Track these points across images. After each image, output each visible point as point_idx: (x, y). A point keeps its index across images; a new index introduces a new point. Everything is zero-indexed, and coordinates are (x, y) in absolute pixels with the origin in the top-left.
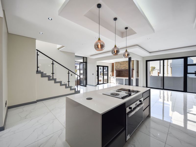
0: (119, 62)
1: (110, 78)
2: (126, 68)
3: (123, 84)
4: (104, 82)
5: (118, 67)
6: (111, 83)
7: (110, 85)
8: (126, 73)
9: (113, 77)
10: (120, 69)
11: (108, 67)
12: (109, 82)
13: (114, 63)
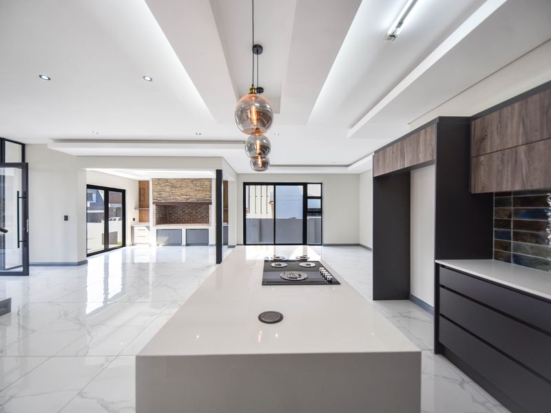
0: (167, 180)
1: (132, 228)
2: (188, 199)
3: (180, 244)
4: (111, 246)
5: (164, 195)
6: (138, 246)
7: (132, 252)
8: (187, 211)
9: (146, 224)
10: (171, 201)
11: (123, 192)
12: (128, 241)
13: (148, 181)
